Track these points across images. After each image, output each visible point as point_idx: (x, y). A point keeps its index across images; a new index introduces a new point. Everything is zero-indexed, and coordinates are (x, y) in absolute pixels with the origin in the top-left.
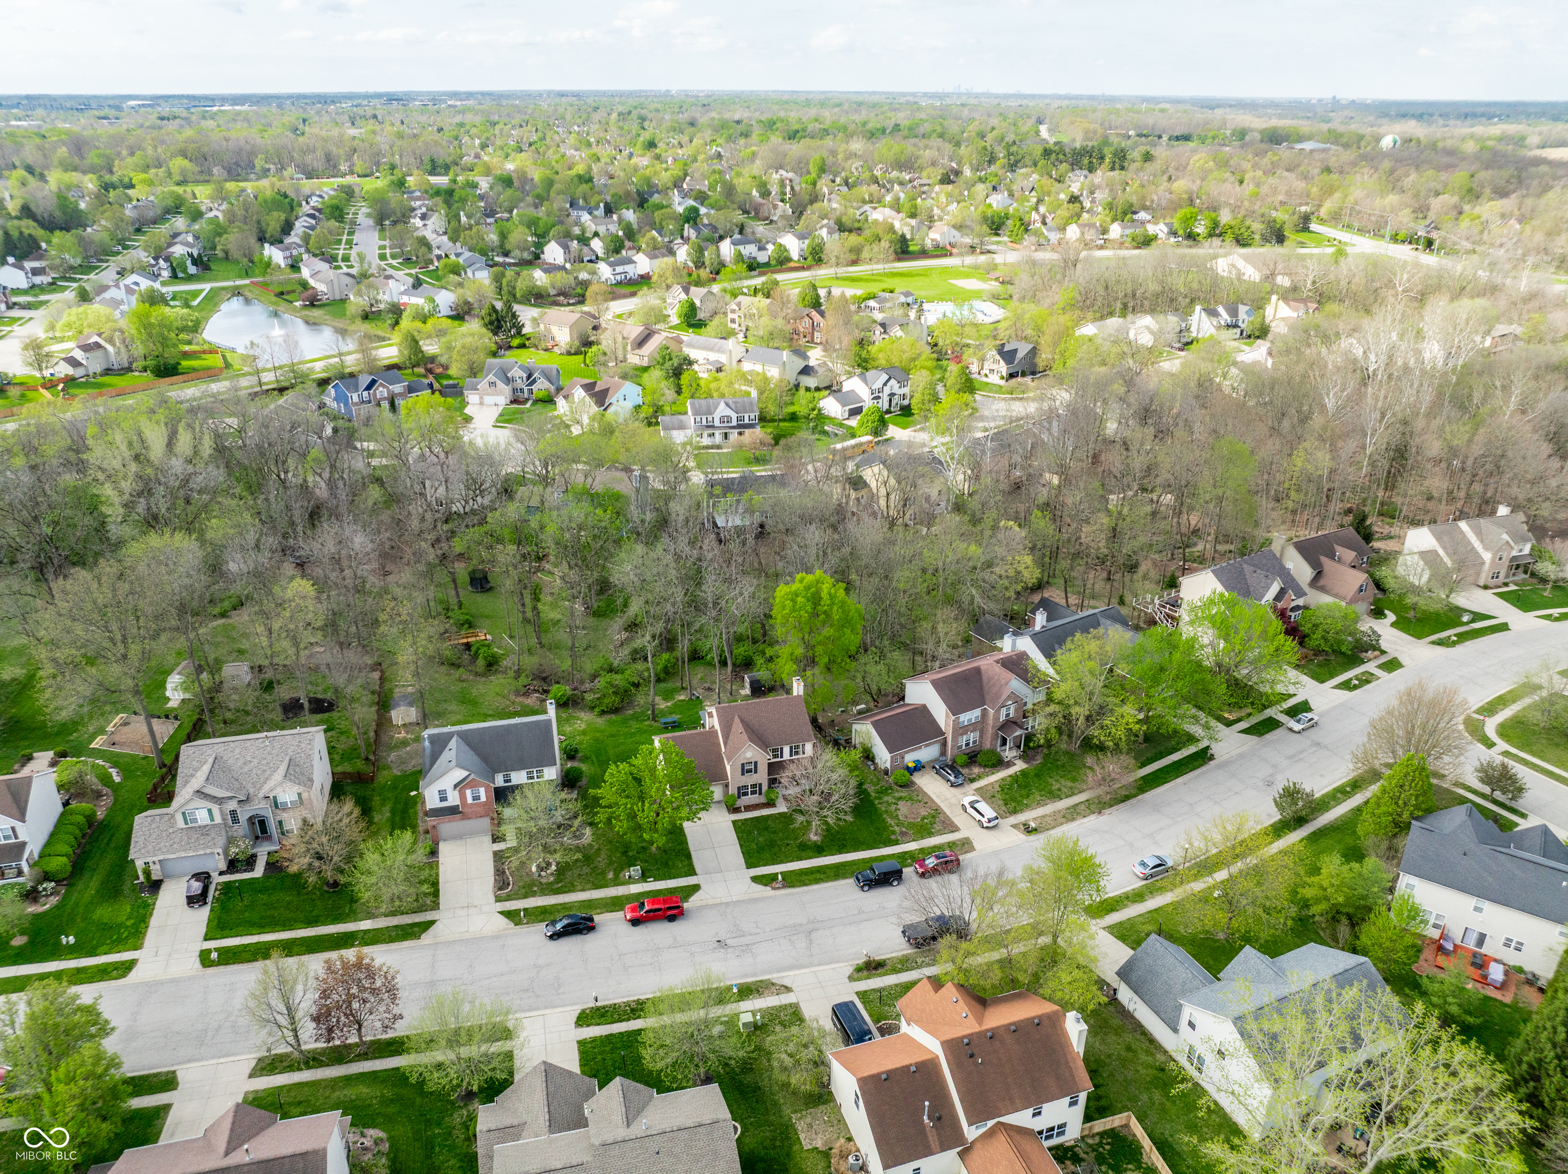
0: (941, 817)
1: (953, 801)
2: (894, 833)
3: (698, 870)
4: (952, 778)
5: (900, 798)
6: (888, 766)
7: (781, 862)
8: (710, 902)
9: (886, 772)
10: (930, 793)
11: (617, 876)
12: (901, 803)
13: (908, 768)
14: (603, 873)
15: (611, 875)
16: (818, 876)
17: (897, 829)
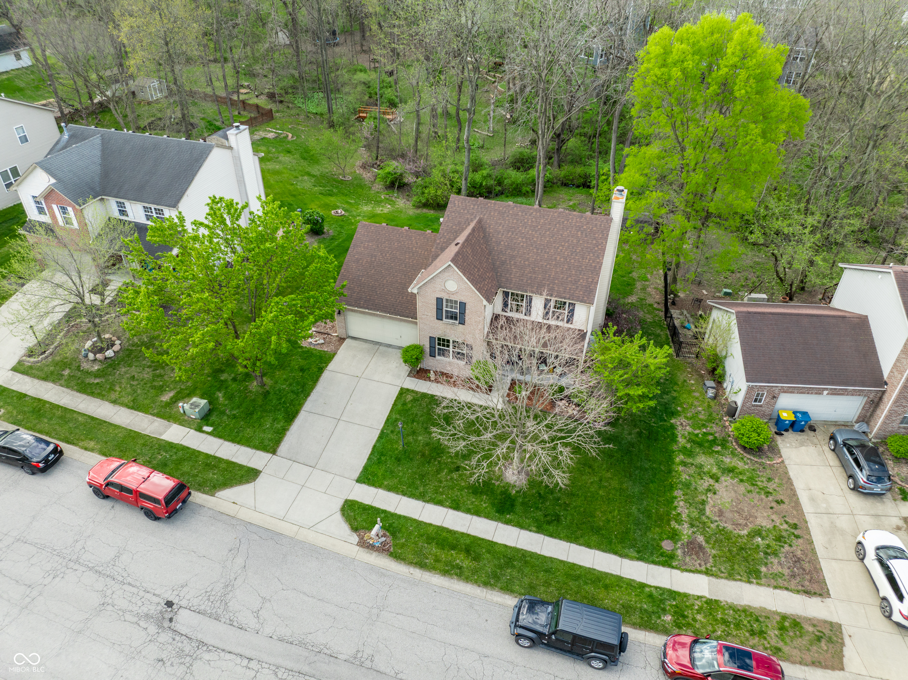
0: (798, 546)
1: (843, 522)
2: (674, 536)
3: (284, 448)
4: (862, 477)
5: (730, 471)
6: (739, 399)
7: (422, 497)
8: (245, 514)
9: (732, 412)
10: (799, 485)
11: (174, 401)
12: (726, 480)
13: (779, 421)
14: (161, 390)
15: (166, 397)
16: (461, 559)
17: (685, 531)
